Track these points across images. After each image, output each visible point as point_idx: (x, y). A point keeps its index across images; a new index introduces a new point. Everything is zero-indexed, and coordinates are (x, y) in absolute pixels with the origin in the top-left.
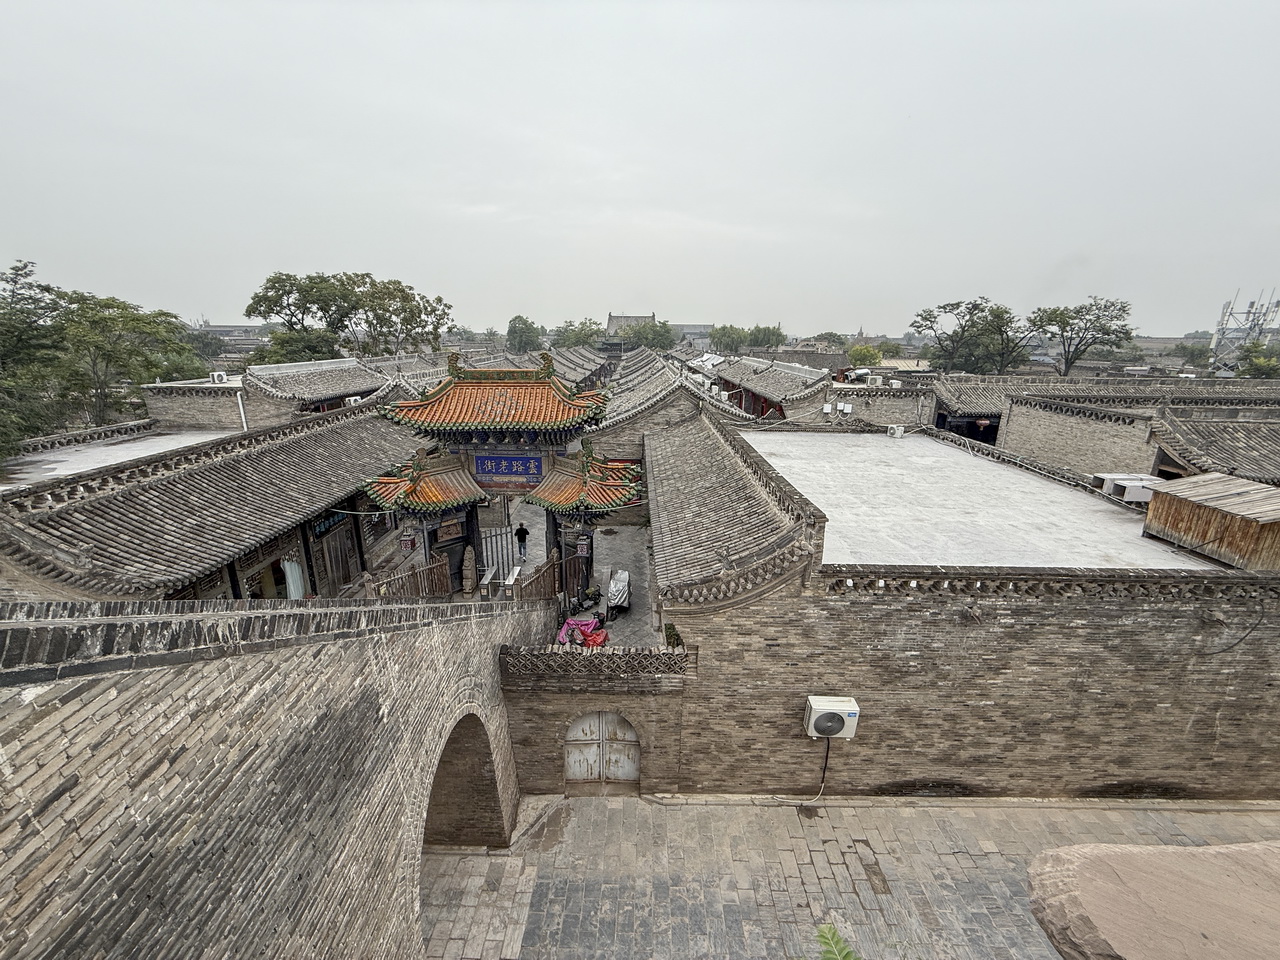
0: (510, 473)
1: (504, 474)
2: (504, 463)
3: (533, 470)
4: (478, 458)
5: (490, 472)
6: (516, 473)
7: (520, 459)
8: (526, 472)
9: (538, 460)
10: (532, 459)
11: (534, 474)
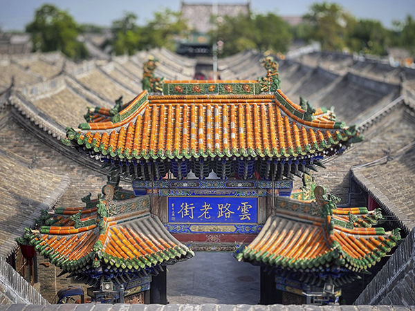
1: (205, 221)
3: (245, 216)
4: (172, 200)
5: (187, 218)
6: (223, 220)
7: (230, 200)
8: (236, 217)
11: (246, 221)
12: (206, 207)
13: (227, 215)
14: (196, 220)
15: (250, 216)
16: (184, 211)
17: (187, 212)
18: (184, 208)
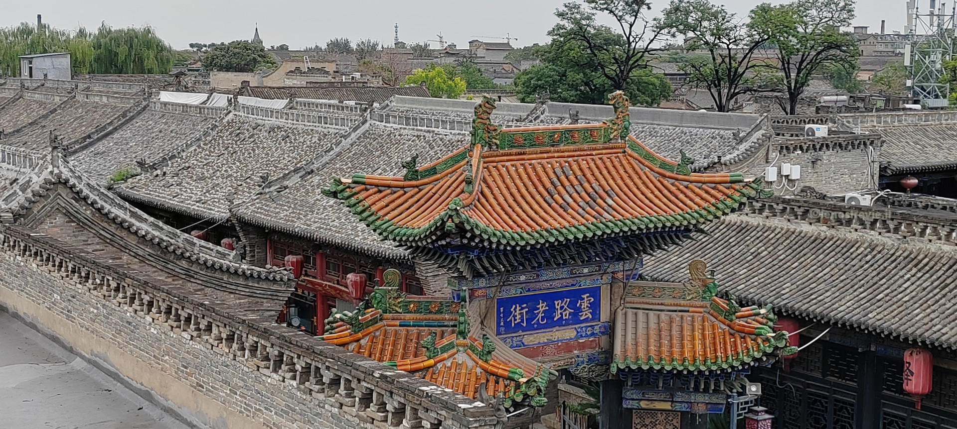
0: (550, 322)
1: (540, 327)
2: (542, 307)
3: (586, 314)
4: (501, 303)
5: (518, 326)
6: (561, 323)
7: (568, 294)
8: (575, 318)
9: (595, 292)
10: (585, 291)
11: (586, 320)
13: (566, 316)
14: (530, 328)
15: (591, 313)
16: (515, 316)
17: (518, 317)
18: (516, 312)
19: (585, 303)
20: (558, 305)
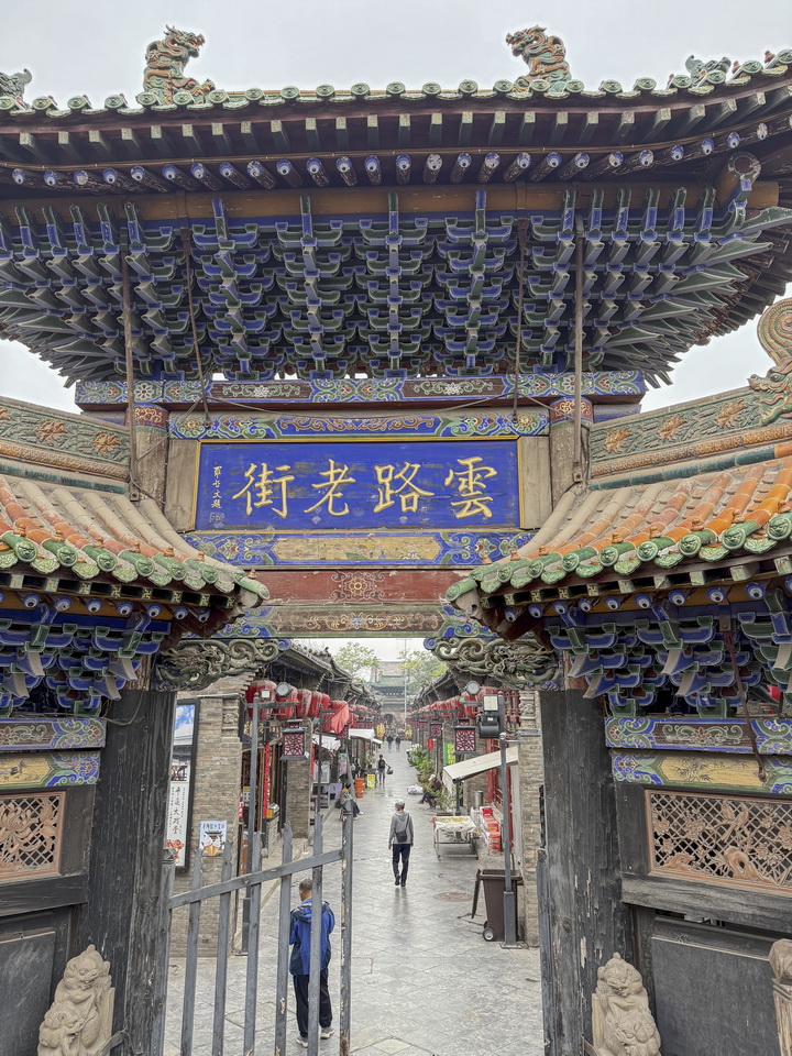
0: (360, 512)
1: (329, 523)
3: (474, 505)
4: (213, 452)
5: (264, 515)
6: (391, 519)
7: (416, 451)
8: (440, 509)
9: (501, 453)
10: (465, 447)
11: (477, 520)
12: (336, 476)
13: (410, 502)
14: (300, 519)
15: (488, 504)
16: (255, 491)
17: (264, 493)
18: (258, 480)
19: (470, 477)
20: (385, 475)
